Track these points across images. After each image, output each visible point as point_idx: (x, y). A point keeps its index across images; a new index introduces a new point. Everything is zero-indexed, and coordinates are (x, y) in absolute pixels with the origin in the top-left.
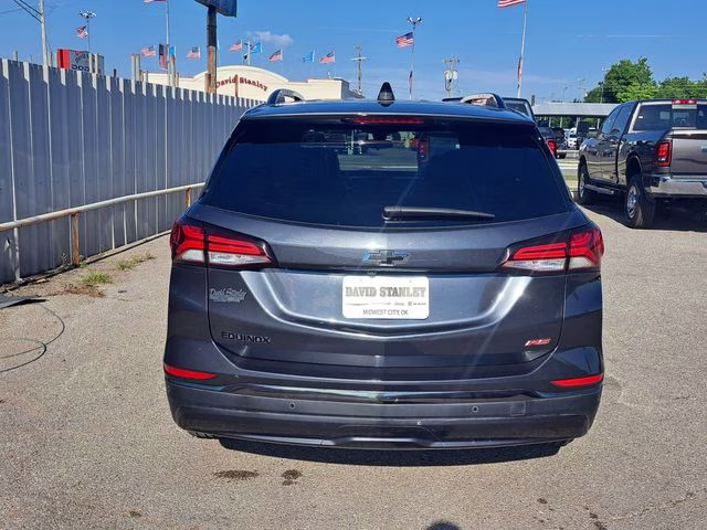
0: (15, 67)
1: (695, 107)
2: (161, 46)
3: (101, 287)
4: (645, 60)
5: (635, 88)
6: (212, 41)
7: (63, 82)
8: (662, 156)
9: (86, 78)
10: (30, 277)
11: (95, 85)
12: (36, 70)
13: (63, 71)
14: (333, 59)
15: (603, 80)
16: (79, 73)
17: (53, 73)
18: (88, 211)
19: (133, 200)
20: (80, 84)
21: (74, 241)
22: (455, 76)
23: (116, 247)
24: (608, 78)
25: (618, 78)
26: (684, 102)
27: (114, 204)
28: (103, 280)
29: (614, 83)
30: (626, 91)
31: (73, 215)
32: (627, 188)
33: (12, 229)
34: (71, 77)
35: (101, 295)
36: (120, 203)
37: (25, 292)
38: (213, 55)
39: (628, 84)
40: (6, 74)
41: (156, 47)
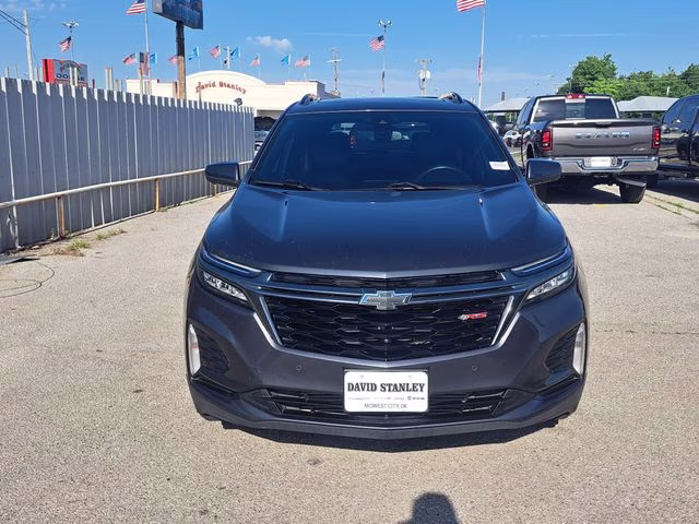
0: (10, 83)
2: (141, 54)
3: (82, 250)
4: (610, 56)
5: (601, 83)
6: (181, 52)
7: (48, 93)
8: (546, 142)
9: (67, 90)
10: (26, 245)
11: (74, 95)
12: (27, 84)
13: (48, 84)
14: (308, 62)
15: (571, 76)
16: (61, 86)
17: (40, 86)
18: (71, 194)
19: (108, 187)
20: (62, 94)
21: (60, 218)
22: (428, 75)
23: (96, 225)
24: (575, 74)
25: (585, 74)
27: (92, 190)
28: (84, 246)
29: (581, 78)
30: (592, 86)
31: (59, 197)
33: (11, 207)
34: (54, 89)
35: (82, 255)
36: (98, 189)
37: (23, 254)
38: (182, 64)
39: (595, 79)
40: (4, 89)
41: (137, 56)
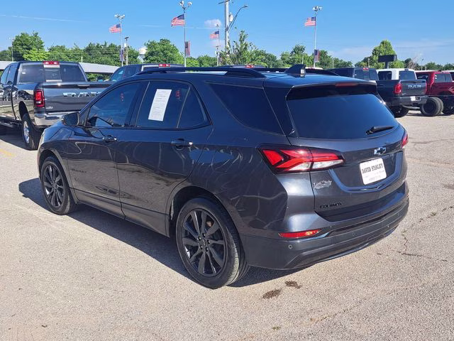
1: (58, 66)
4: (37, 34)
5: (34, 52)
8: (38, 101)
15: (11, 46)
24: (14, 44)
25: (22, 45)
26: (51, 63)
29: (20, 48)
30: (29, 53)
32: (22, 122)
39: (29, 49)
